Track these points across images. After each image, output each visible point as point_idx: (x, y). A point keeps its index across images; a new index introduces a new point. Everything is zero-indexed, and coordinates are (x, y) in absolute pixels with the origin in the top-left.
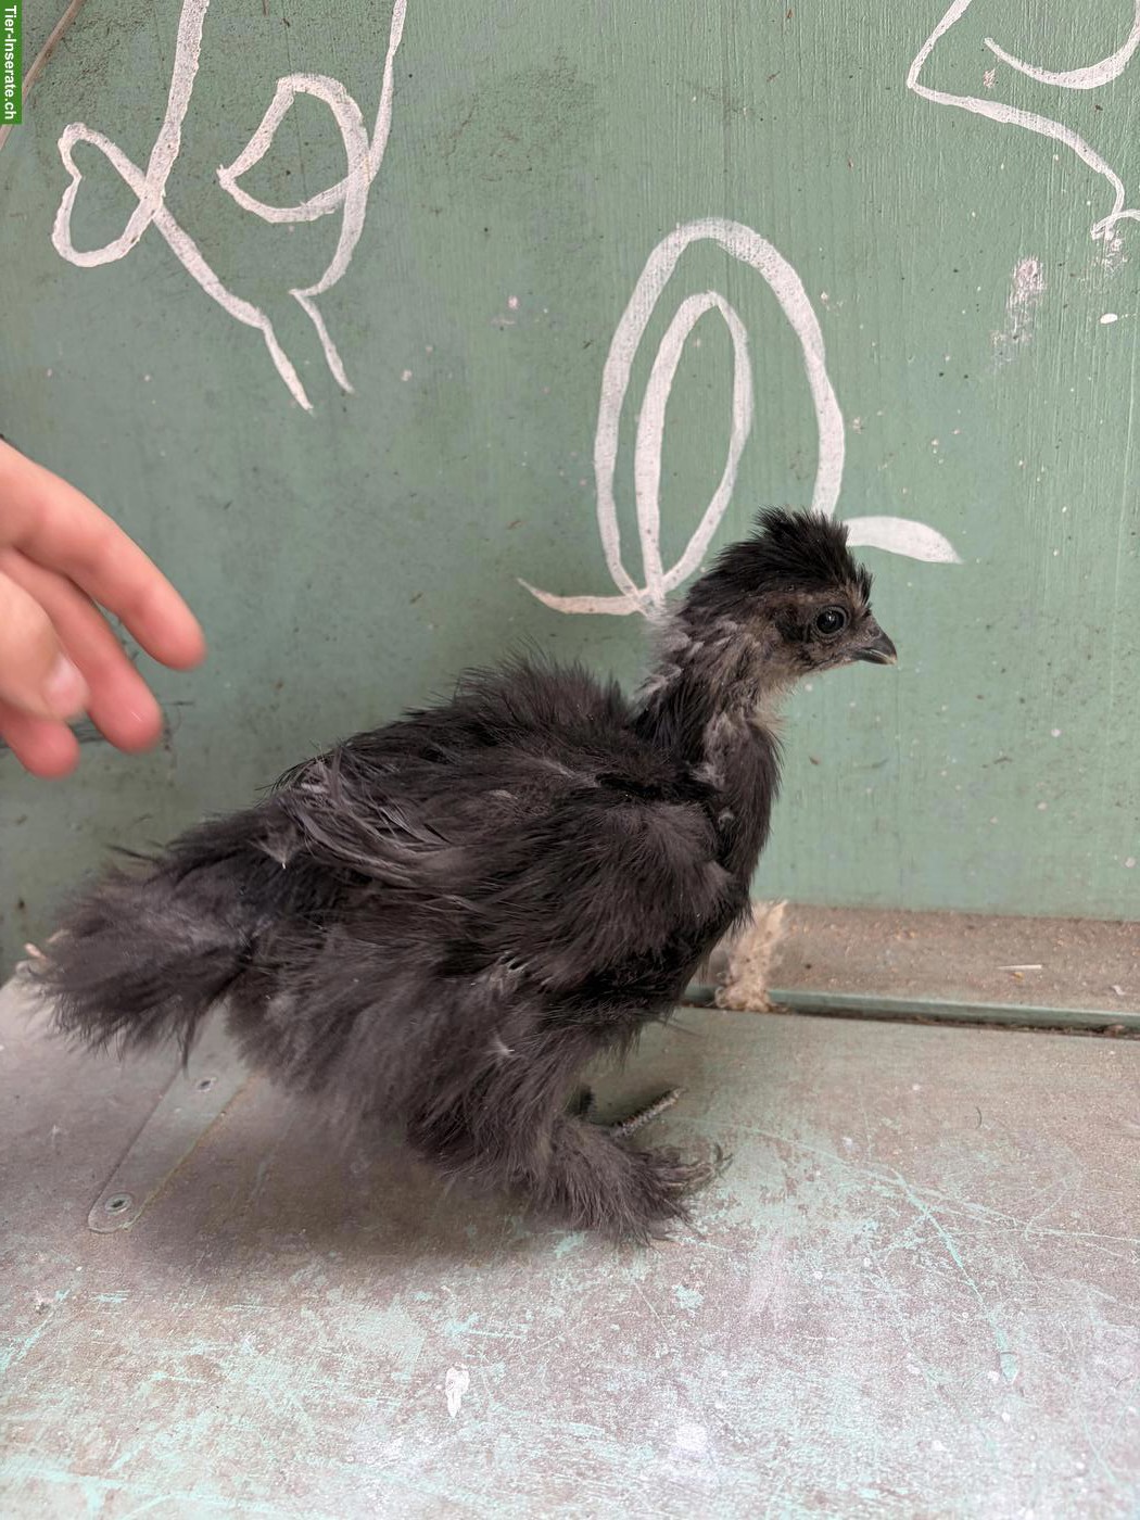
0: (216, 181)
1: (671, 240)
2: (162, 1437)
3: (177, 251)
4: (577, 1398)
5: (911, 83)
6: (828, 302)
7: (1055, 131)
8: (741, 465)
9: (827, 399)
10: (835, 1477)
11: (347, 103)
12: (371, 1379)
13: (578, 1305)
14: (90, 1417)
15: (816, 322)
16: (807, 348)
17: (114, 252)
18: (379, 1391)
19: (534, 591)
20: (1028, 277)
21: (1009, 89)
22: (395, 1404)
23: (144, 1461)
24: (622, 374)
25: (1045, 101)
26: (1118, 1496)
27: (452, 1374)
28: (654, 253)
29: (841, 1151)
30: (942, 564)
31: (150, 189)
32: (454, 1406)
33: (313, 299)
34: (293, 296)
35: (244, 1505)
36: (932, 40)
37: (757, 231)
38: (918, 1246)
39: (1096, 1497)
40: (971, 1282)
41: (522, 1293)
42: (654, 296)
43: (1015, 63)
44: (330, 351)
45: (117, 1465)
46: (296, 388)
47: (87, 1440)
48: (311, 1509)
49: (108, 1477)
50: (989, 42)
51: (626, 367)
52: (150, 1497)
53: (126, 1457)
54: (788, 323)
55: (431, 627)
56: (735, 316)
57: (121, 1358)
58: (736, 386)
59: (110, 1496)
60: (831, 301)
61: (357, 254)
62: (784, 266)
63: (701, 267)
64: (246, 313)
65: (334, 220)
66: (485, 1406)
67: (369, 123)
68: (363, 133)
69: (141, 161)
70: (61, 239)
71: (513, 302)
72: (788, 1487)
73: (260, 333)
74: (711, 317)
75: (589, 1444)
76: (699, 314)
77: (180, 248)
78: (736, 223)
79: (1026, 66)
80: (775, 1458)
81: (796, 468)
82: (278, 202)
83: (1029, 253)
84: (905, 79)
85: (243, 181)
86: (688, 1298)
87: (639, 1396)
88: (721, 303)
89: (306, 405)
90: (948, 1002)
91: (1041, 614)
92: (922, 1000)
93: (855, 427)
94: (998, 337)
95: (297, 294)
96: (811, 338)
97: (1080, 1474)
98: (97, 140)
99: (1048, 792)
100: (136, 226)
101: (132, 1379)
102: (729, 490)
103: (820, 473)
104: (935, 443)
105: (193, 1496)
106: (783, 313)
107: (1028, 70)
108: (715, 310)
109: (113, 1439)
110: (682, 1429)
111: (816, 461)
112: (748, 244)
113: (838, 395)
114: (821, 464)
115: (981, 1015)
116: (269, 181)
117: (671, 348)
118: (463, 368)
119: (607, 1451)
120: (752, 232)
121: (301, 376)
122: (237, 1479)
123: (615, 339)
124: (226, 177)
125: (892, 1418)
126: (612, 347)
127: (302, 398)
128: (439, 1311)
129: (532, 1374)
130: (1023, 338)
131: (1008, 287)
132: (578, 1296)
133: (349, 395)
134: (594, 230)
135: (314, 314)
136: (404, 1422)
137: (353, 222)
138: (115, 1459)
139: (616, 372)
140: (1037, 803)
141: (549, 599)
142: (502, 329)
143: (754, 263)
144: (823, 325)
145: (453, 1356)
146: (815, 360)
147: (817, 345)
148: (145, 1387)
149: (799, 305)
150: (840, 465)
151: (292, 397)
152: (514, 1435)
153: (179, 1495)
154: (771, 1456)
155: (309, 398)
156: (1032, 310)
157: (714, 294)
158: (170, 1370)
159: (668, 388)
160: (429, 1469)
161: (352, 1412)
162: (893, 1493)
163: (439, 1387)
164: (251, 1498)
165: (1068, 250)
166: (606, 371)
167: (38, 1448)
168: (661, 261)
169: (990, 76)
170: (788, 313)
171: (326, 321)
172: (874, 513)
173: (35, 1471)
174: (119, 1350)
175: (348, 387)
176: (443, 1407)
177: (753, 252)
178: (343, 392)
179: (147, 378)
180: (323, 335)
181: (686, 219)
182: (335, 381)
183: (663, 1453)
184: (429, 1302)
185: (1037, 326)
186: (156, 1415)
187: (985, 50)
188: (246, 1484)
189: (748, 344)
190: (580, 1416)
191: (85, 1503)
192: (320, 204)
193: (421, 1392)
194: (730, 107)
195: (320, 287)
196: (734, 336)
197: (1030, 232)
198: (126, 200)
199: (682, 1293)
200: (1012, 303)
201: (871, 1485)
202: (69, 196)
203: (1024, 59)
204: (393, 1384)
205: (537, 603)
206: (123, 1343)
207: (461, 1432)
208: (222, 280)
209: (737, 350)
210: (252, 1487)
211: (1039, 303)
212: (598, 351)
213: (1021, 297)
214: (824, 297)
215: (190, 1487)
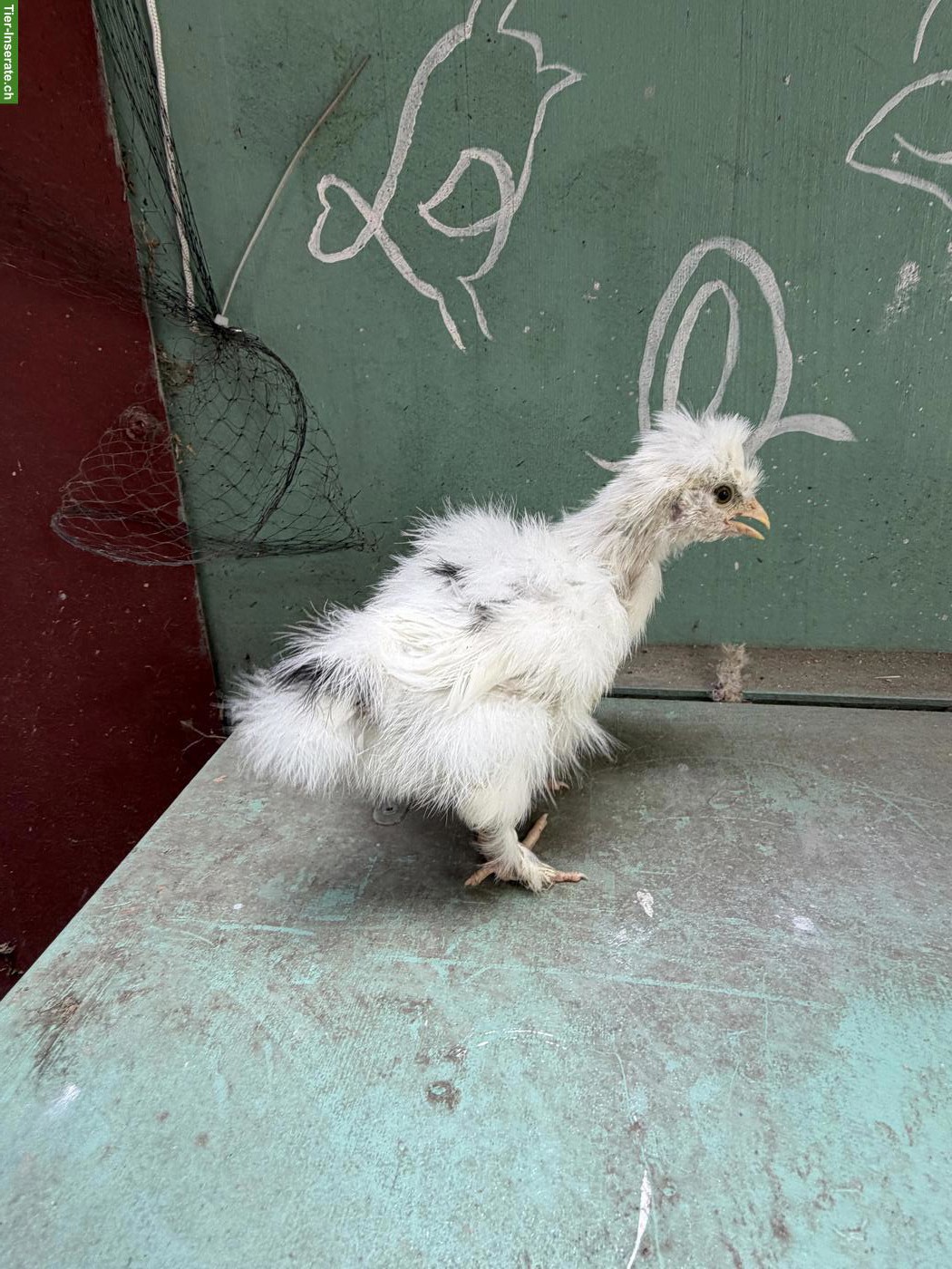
0: (417, 211)
1: (697, 250)
2: (473, 935)
3: (388, 254)
4: (724, 905)
5: (848, 159)
6: (790, 286)
7: (932, 188)
8: (728, 384)
9: (784, 344)
10: (901, 942)
11: (504, 166)
12: (591, 898)
13: (702, 857)
14: (420, 925)
15: (781, 299)
16: (774, 314)
17: (348, 254)
18: (598, 905)
19: (594, 458)
20: (909, 274)
21: (908, 164)
22: (611, 912)
23: (465, 949)
24: (661, 329)
25: (926, 171)
27: (639, 894)
28: (686, 257)
29: (823, 771)
30: (846, 442)
31: (374, 218)
32: (649, 911)
33: (471, 282)
34: (459, 281)
36: (864, 134)
37: (750, 245)
38: (894, 820)
40: (934, 838)
41: (664, 850)
42: (684, 282)
43: (912, 149)
44: (480, 314)
45: (449, 952)
46: (456, 336)
47: (423, 938)
48: (584, 971)
49: (446, 958)
50: (897, 136)
51: (663, 325)
52: (477, 969)
53: (453, 946)
54: (764, 299)
55: (528, 481)
56: (732, 295)
58: (730, 336)
59: (452, 969)
60: (792, 286)
61: (501, 256)
62: (764, 266)
63: (715, 266)
64: (428, 290)
65: (489, 236)
66: (668, 910)
67: (516, 178)
68: (512, 183)
69: (370, 199)
70: (314, 246)
71: (597, 286)
72: (874, 948)
73: (436, 302)
74: (718, 294)
75: (741, 929)
76: (710, 294)
77: (390, 252)
78: (737, 240)
79: (917, 151)
80: (860, 933)
81: (762, 385)
82: (454, 223)
83: (912, 259)
84: (845, 158)
85: (432, 212)
86: (767, 850)
87: (761, 902)
88: (724, 287)
89: (461, 347)
90: (851, 696)
91: (902, 471)
92: (835, 695)
93: (799, 361)
94: (889, 308)
95: (461, 279)
96: (777, 308)
98: (343, 185)
99: (899, 577)
100: (363, 238)
101: (439, 904)
102: (720, 399)
103: (776, 388)
104: (847, 370)
105: (505, 967)
106: (762, 292)
107: (919, 153)
108: (720, 291)
109: (440, 936)
110: (796, 919)
111: (774, 382)
112: (743, 253)
113: (791, 344)
114: (777, 383)
115: (871, 703)
116: (450, 212)
117: (691, 314)
118: (563, 325)
119: (755, 932)
120: (746, 245)
121: (460, 330)
122: (531, 956)
123: (658, 308)
124: (423, 209)
125: (920, 910)
126: (656, 313)
127: (459, 343)
128: (617, 862)
129: (690, 894)
130: (904, 309)
131: (896, 279)
132: (701, 851)
133: (489, 341)
134: (651, 243)
135: (471, 292)
136: (622, 920)
137: (501, 238)
138: (446, 948)
139: (657, 328)
140: (892, 583)
142: (588, 302)
143: (746, 263)
144: (784, 300)
145: (638, 886)
146: (778, 322)
147: (780, 312)
149: (771, 289)
150: (788, 384)
151: (453, 342)
152: (694, 925)
153: (496, 966)
154: (857, 932)
155: (464, 342)
156: (910, 293)
157: (720, 281)
159: (688, 338)
160: (649, 945)
161: (587, 917)
162: (941, 949)
163: (635, 902)
164: (544, 966)
165: (934, 258)
166: (651, 327)
167: (392, 943)
168: (690, 262)
169: (896, 156)
170: (764, 293)
171: (478, 296)
172: (806, 412)
173: (396, 957)
175: (489, 337)
176: (642, 911)
177: (746, 257)
178: (486, 340)
179: (361, 330)
180: (476, 305)
181: (707, 238)
182: (482, 333)
183: (791, 932)
184: (608, 857)
185: (913, 302)
187: (894, 140)
188: (536, 958)
189: (738, 312)
190: (730, 914)
191: (436, 973)
192: (481, 226)
193: (625, 905)
194: (739, 171)
195: (477, 275)
196: (731, 307)
197: (912, 247)
198: (358, 222)
199: (762, 848)
200: (898, 288)
201: (926, 946)
202: (321, 219)
203: (916, 145)
204: (605, 901)
205: (596, 466)
206: (425, 884)
207: (660, 925)
208: (415, 271)
209: (732, 314)
210: (541, 960)
211: (915, 289)
212: (646, 315)
213: (904, 285)
214: (787, 283)
215: (501, 961)
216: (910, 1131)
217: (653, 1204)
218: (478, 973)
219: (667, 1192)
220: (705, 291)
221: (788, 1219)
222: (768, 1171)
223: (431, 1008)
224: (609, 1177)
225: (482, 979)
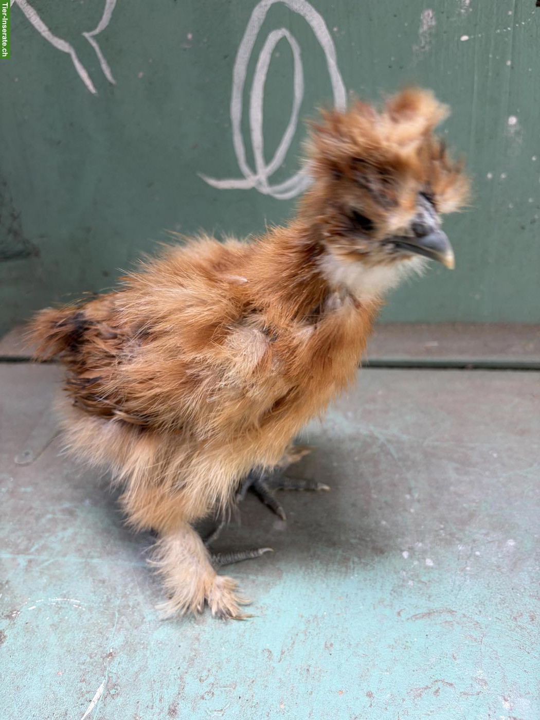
1: (263, 3)
2: (53, 538)
3: (28, 16)
6: (337, 32)
8: (299, 114)
9: (337, 81)
14: (20, 533)
15: (332, 42)
16: (328, 55)
19: (205, 178)
20: (428, 18)
23: (44, 548)
24: (242, 71)
26: (457, 536)
28: (255, 10)
29: (346, 418)
33: (94, 37)
34: (84, 37)
35: (89, 560)
38: (378, 452)
39: (448, 537)
40: (400, 463)
42: (256, 31)
44: (104, 64)
45: (33, 550)
46: (88, 82)
47: (19, 542)
49: (29, 554)
51: (244, 68)
52: (47, 561)
53: (36, 547)
54: (319, 43)
55: (158, 198)
56: (294, 40)
57: (32, 511)
58: (296, 74)
59: (30, 561)
60: (339, 31)
61: (115, 14)
62: (317, 15)
63: (278, 16)
64: (62, 45)
71: (190, 36)
73: (68, 55)
74: (283, 42)
76: (278, 39)
77: (29, 15)
83: (428, 7)
88: (287, 34)
89: (93, 90)
93: (351, 93)
94: (415, 48)
95: (87, 35)
96: (329, 49)
97: (442, 529)
101: (38, 518)
102: (294, 126)
105: (66, 559)
106: (316, 37)
108: (285, 38)
109: (30, 540)
112: (299, 4)
113: (343, 79)
117: (264, 57)
118: (168, 70)
121: (91, 77)
122: (86, 551)
123: (239, 54)
126: (237, 58)
127: (91, 87)
130: (427, 48)
131: (417, 23)
133: (114, 85)
135: (94, 44)
138: (32, 547)
139: (240, 70)
141: (213, 182)
142: (185, 50)
143: (302, 13)
144: (335, 43)
146: (332, 61)
147: (332, 54)
148: (43, 521)
149: (324, 33)
151: (85, 86)
153: (60, 559)
155: (95, 86)
156: (430, 34)
157: (284, 30)
158: (54, 513)
159: (264, 78)
164: (92, 558)
165: (446, 5)
166: (235, 70)
168: (259, 14)
170: (318, 37)
171: (101, 48)
174: (31, 508)
175: (113, 82)
177: (302, 8)
178: (111, 84)
179: (16, 80)
180: (100, 55)
182: (107, 78)
185: (433, 42)
186: (49, 531)
188: (89, 553)
189: (300, 54)
191: (19, 564)
195: (97, 31)
196: (294, 51)
200: (421, 31)
201: (355, 538)
205: (207, 184)
208: (50, 29)
209: (295, 57)
210: (92, 554)
211: (433, 31)
212: (230, 59)
213: (425, 28)
214: (335, 29)
215: (65, 555)
216: (283, 653)
217: (101, 699)
218: (46, 564)
219: (112, 692)
220: (273, 38)
221: (181, 705)
222: (181, 678)
223: (7, 586)
224: (80, 684)
225: (48, 568)
